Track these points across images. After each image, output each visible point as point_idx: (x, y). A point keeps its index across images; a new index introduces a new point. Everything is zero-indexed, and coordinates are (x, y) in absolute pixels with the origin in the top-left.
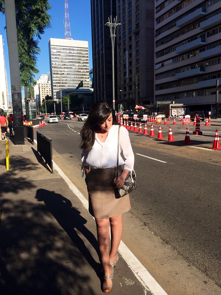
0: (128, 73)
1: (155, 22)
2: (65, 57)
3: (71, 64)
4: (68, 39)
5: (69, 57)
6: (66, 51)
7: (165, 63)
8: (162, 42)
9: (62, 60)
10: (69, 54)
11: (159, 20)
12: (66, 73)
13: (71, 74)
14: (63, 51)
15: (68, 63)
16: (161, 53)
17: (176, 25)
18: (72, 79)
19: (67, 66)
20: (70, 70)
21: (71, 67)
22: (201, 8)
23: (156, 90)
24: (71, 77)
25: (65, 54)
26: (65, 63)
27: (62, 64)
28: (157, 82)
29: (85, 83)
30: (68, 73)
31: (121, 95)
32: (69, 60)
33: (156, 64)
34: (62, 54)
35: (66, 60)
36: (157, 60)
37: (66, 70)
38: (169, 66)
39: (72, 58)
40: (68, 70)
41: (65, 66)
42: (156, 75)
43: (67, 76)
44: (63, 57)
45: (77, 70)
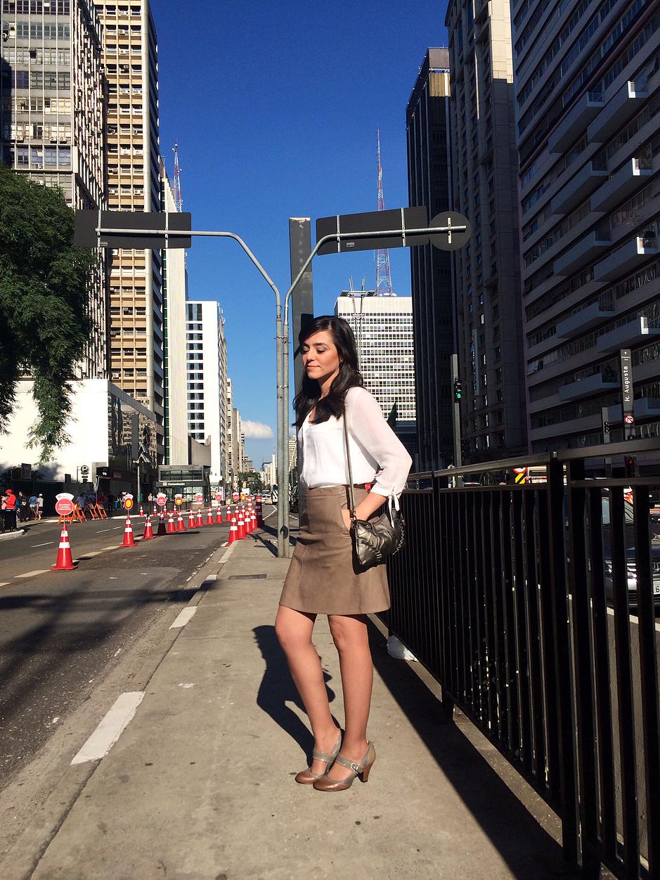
0: (479, 382)
2: (374, 341)
3: (389, 356)
4: (384, 296)
5: (385, 341)
6: (377, 325)
7: (546, 360)
8: (534, 309)
9: (367, 349)
10: (385, 333)
11: (531, 254)
12: (375, 380)
13: (388, 382)
14: (370, 325)
15: (382, 356)
16: (539, 334)
17: (553, 273)
18: (391, 396)
19: (378, 364)
20: (386, 372)
21: (390, 364)
22: (594, 232)
23: (532, 428)
24: (389, 390)
25: (374, 333)
26: (375, 357)
27: (365, 359)
28: (535, 406)
30: (383, 380)
31: (476, 437)
32: (385, 349)
33: (530, 362)
34: (368, 335)
35: (378, 349)
36: (531, 351)
37: (377, 374)
38: (555, 365)
39: (393, 341)
40: (382, 372)
41: (375, 364)
42: (530, 388)
43: (379, 388)
44: (370, 341)
45: (405, 372)
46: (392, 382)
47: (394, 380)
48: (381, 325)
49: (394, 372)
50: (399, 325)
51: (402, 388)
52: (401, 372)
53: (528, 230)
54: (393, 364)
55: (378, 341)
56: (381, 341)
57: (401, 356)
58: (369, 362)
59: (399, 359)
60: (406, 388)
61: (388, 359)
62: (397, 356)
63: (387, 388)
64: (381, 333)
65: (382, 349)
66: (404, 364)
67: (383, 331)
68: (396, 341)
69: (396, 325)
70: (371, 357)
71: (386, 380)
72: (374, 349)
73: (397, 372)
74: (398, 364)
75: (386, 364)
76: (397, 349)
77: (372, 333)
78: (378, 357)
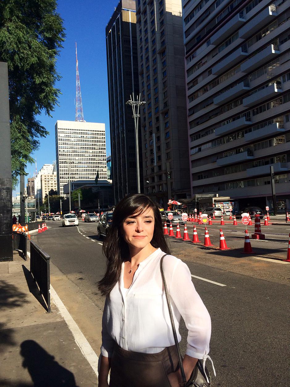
0: (156, 159)
1: (188, 100)
2: (75, 142)
3: (83, 150)
4: (80, 121)
5: (81, 143)
6: (77, 135)
7: (203, 147)
8: (197, 122)
9: (72, 146)
10: (81, 139)
11: (192, 97)
12: (76, 161)
13: (83, 162)
14: (73, 135)
15: (79, 150)
16: (197, 135)
17: (213, 102)
18: (84, 169)
19: (78, 154)
20: (81, 157)
21: (83, 154)
22: (243, 82)
23: (193, 180)
24: (83, 166)
25: (75, 139)
26: (76, 150)
27: (71, 151)
28: (194, 170)
29: (101, 173)
30: (80, 161)
31: (148, 187)
32: (81, 146)
33: (192, 148)
34: (73, 139)
35: (77, 146)
36: (192, 144)
37: (77, 158)
38: (208, 150)
39: (85, 143)
40: (80, 157)
41: (76, 154)
42: (192, 161)
43: (78, 165)
44: (73, 142)
45: (90, 158)
46: (84, 162)
47: (85, 161)
48: (79, 135)
49: (85, 157)
50: (87, 135)
51: (89, 165)
52: (89, 158)
53: (191, 84)
54: (85, 154)
55: (77, 142)
56: (79, 143)
57: (88, 150)
58: (73, 152)
59: (87, 151)
60: (91, 165)
61: (82, 151)
62: (86, 150)
63: (82, 165)
64: (79, 139)
65: (79, 146)
66: (90, 154)
67: (80, 138)
68: (86, 143)
69: (86, 135)
70: (74, 150)
71: (81, 161)
72: (76, 146)
73: (87, 157)
74: (87, 154)
75: (81, 154)
76: (86, 147)
77: (74, 138)
78: (77, 150)
